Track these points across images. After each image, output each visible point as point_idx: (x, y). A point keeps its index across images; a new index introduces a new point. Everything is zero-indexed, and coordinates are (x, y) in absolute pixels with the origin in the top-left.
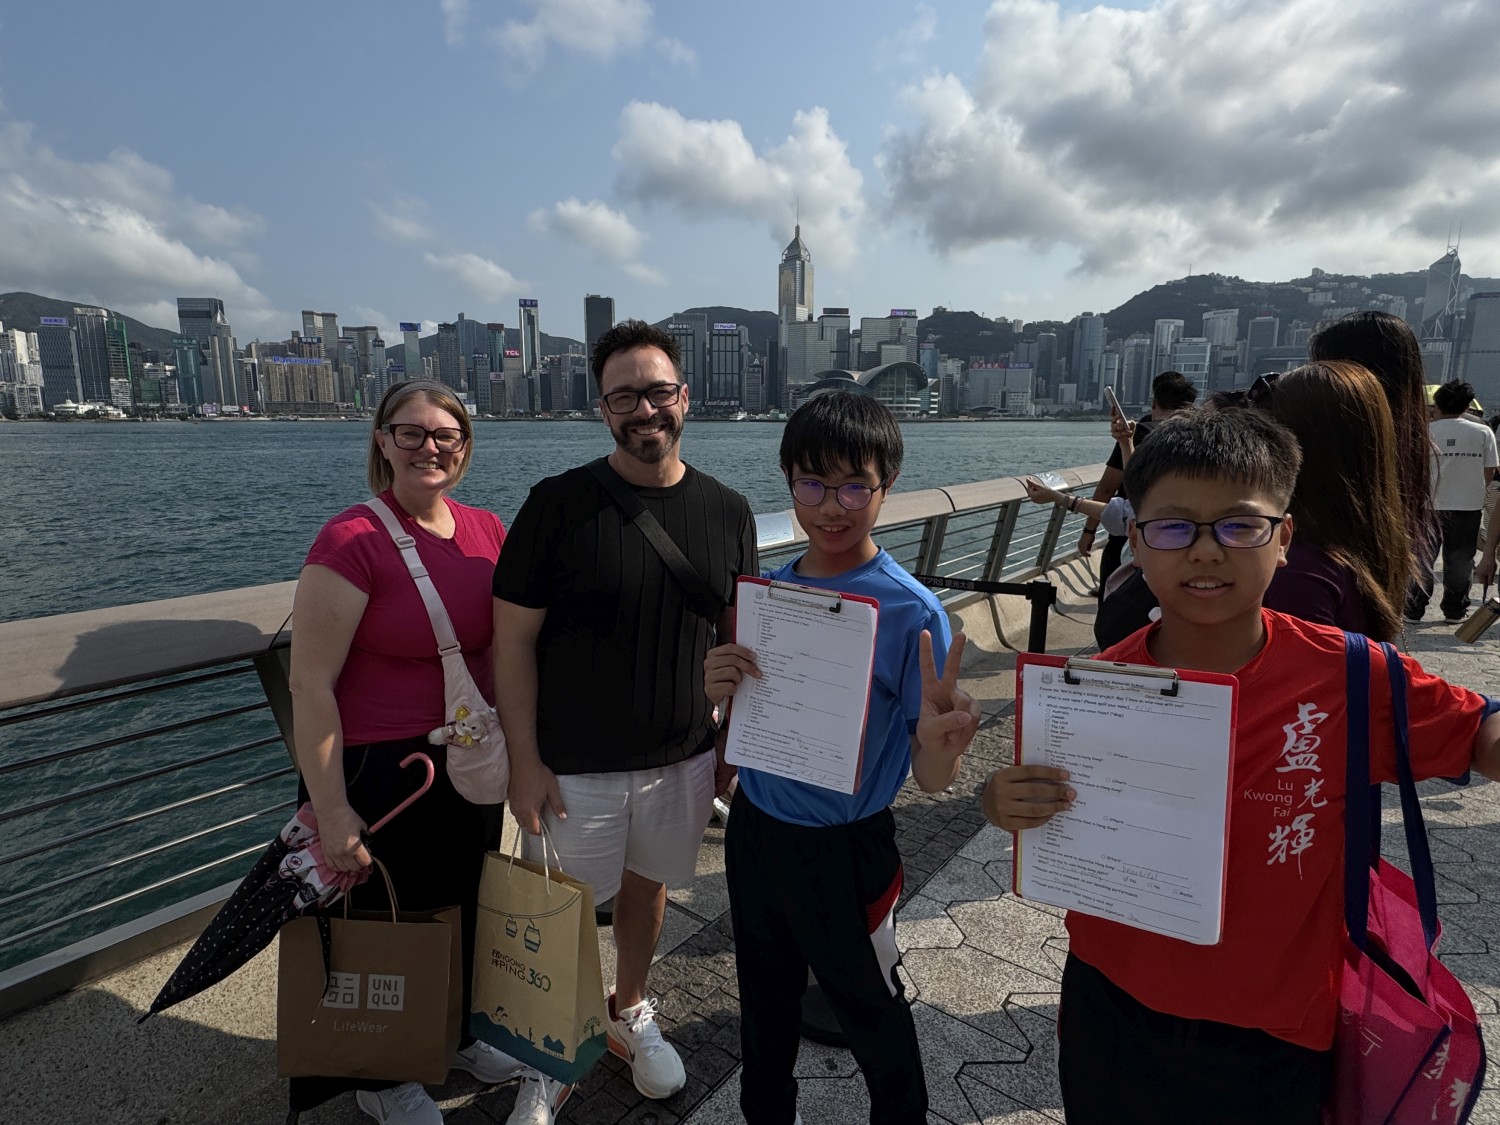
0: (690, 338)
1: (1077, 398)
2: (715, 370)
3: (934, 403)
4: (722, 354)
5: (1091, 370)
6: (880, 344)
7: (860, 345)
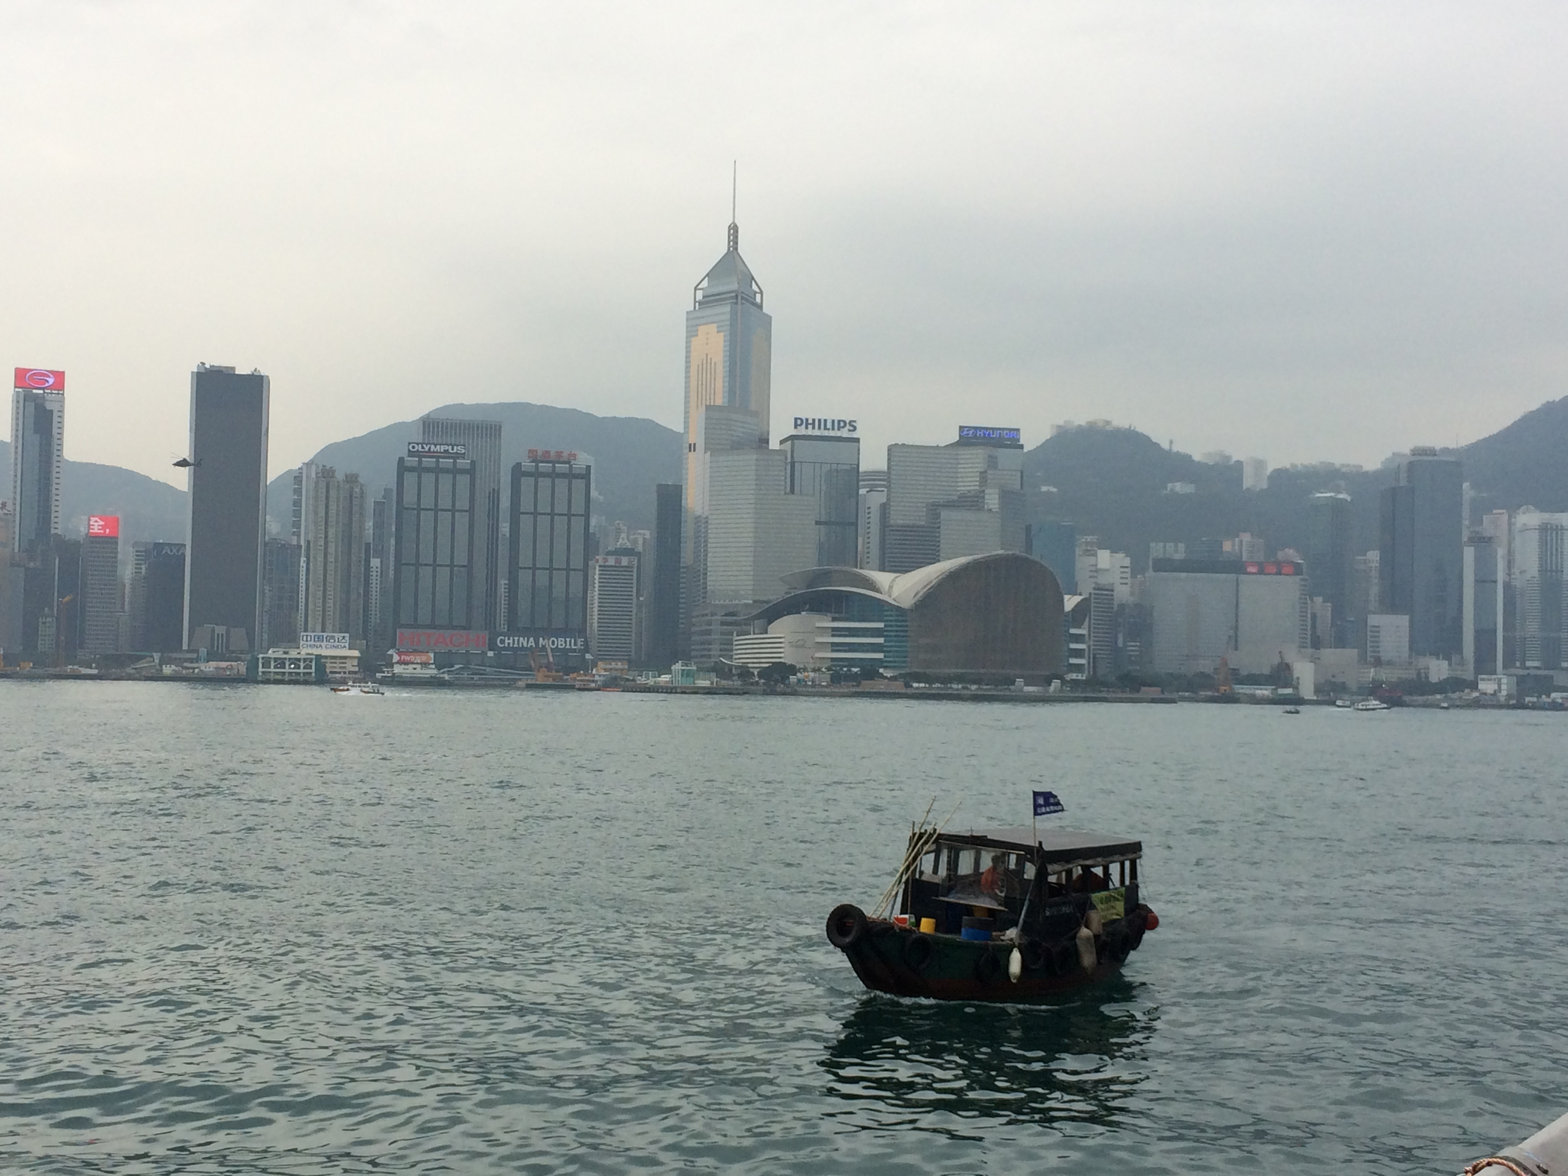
0: (463, 481)
1: (1411, 649)
2: (525, 560)
3: (1078, 653)
4: (544, 522)
5: (1441, 584)
6: (934, 509)
7: (884, 508)
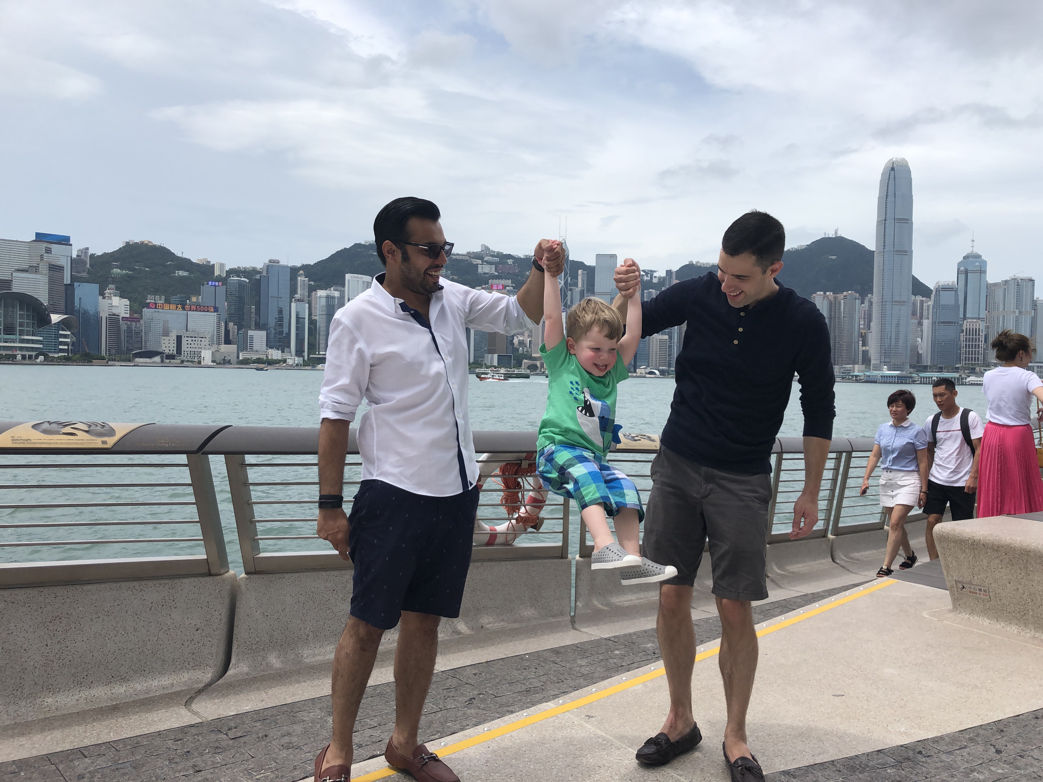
3: (63, 343)
5: (281, 319)
6: (14, 271)
